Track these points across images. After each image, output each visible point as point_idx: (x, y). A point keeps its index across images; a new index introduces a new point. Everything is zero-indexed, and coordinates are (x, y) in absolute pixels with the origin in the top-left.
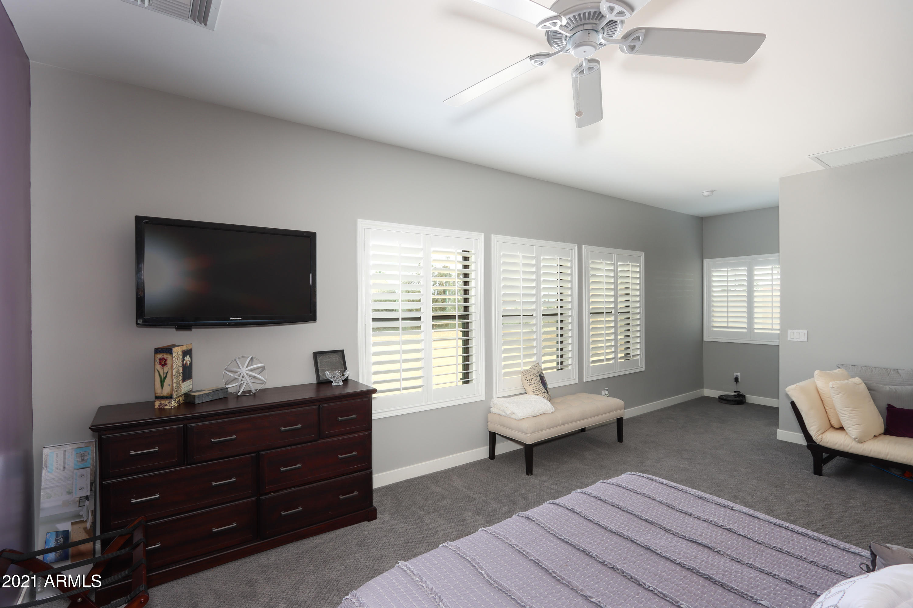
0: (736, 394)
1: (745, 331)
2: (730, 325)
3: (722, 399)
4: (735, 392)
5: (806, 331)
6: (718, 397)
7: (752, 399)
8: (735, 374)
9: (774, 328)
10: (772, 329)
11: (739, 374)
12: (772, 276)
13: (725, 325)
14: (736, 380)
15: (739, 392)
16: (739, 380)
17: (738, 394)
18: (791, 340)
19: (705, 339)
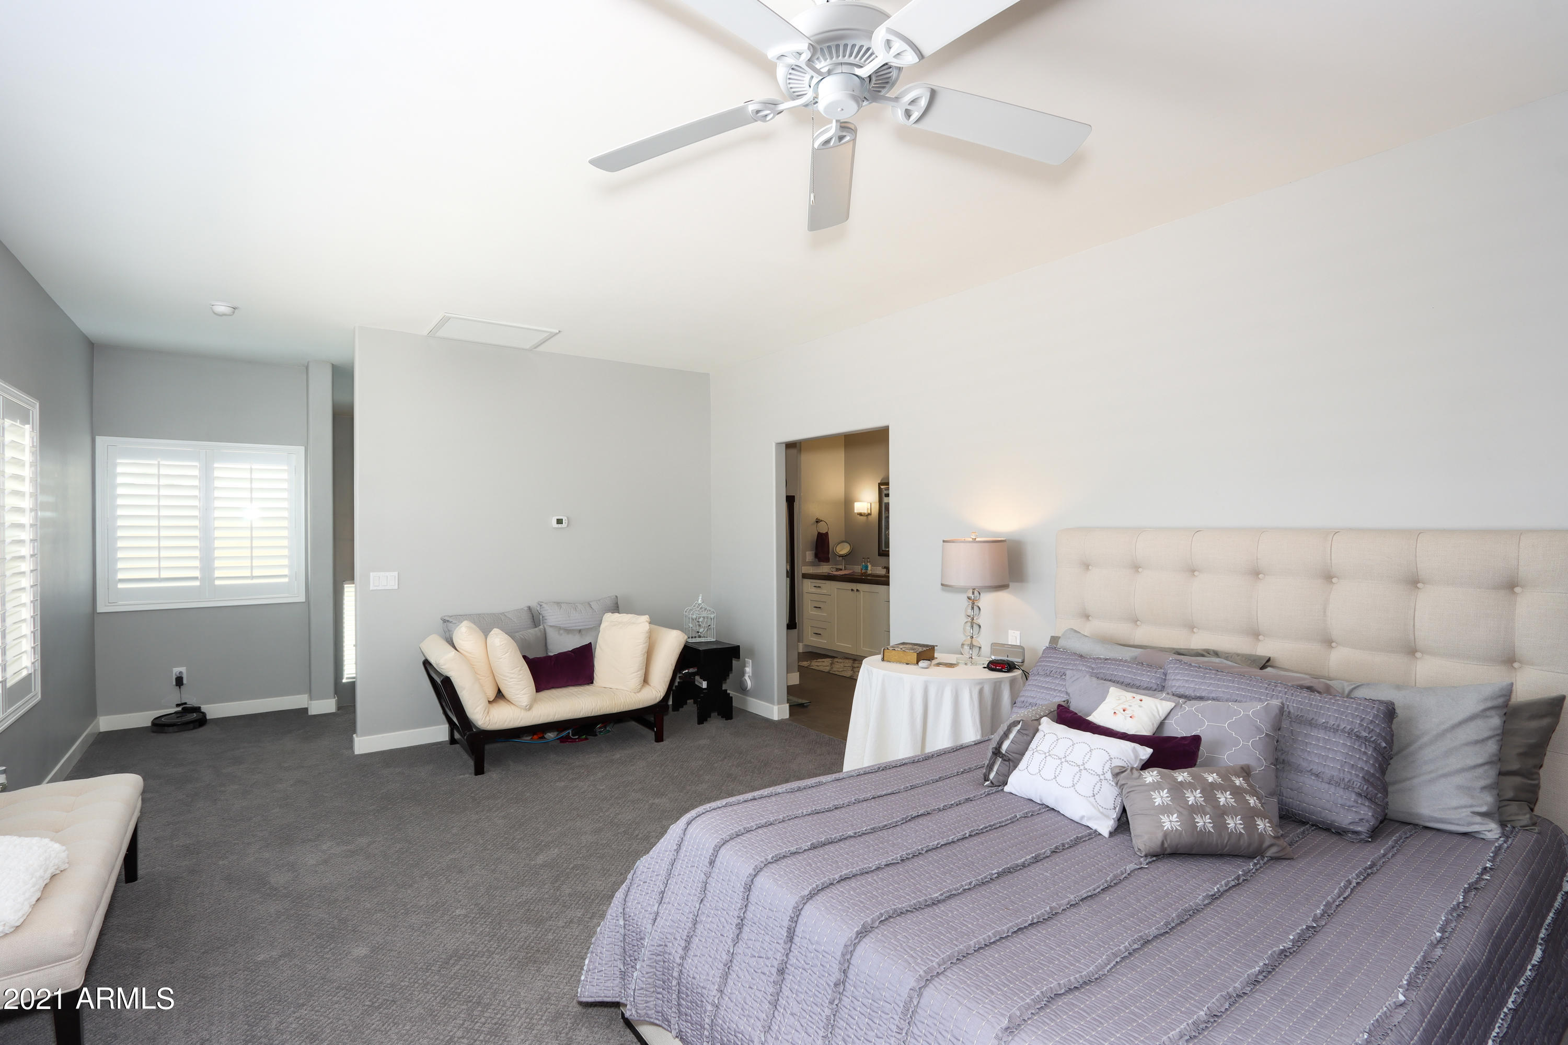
0: (180, 709)
1: (197, 583)
2: (164, 574)
3: (159, 726)
4: (178, 705)
5: (397, 573)
6: (150, 724)
7: (214, 710)
8: (176, 670)
9: (254, 575)
10: (252, 577)
11: (183, 669)
12: (251, 483)
13: (155, 575)
14: (179, 681)
15: (185, 703)
16: (185, 681)
17: (183, 709)
18: (375, 588)
19: (100, 609)
